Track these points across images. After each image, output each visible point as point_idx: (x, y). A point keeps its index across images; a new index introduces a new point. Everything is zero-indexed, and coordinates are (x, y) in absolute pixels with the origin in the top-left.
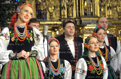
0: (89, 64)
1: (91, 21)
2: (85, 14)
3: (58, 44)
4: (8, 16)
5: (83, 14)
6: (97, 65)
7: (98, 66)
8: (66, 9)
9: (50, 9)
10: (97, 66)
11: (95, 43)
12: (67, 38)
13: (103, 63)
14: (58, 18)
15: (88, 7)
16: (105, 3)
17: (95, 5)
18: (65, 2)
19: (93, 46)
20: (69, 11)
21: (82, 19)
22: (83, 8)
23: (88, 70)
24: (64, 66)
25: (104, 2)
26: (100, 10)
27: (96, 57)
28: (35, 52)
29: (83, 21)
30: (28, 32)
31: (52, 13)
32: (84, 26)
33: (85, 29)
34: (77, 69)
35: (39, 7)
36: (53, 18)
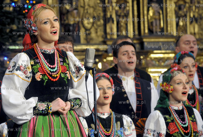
0: (169, 121)
1: (161, 44)
2: (151, 31)
3: (112, 85)
4: (10, 34)
5: (147, 31)
6: (185, 124)
7: (186, 126)
8: (115, 22)
9: (86, 22)
10: (184, 126)
11: (184, 84)
12: (124, 74)
13: (196, 121)
14: (101, 39)
15: (156, 19)
16: (187, 12)
17: (169, 15)
18: (112, 9)
19: (180, 88)
20: (121, 26)
21: (144, 40)
22: (146, 20)
23: (167, 132)
24: (122, 125)
25: (185, 10)
26: (177, 24)
27: (183, 109)
28: (78, 100)
29: (146, 44)
30: (61, 61)
31: (89, 30)
32: (149, 54)
33: (151, 58)
34: (147, 130)
35: (65, 18)
36: (92, 39)
